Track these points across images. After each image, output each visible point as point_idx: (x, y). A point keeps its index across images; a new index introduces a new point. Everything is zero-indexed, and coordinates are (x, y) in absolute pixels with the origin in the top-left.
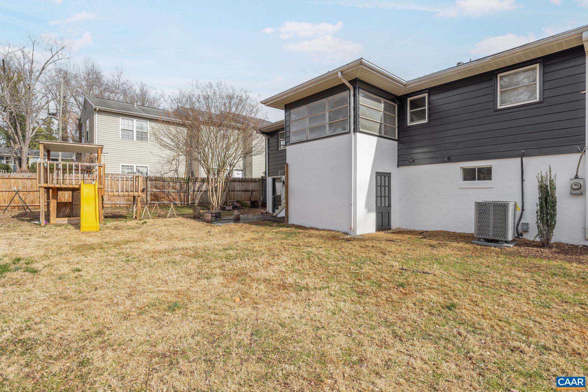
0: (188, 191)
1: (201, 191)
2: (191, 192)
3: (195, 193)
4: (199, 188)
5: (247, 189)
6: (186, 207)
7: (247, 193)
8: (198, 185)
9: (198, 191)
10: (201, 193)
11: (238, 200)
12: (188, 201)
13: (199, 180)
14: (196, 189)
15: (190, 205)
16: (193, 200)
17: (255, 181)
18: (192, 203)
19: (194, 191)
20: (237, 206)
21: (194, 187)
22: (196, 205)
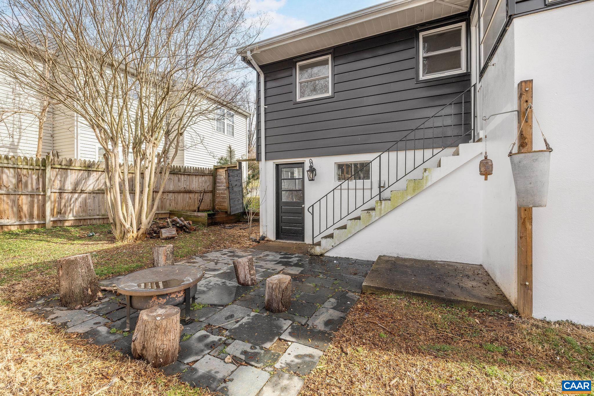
0: (44, 191)
1: (82, 192)
2: (52, 194)
3: (66, 196)
4: (77, 184)
5: (188, 188)
6: (37, 232)
7: (187, 196)
8: (72, 177)
9: (74, 191)
10: (83, 196)
11: (171, 208)
12: (44, 217)
13: (77, 165)
14: (69, 187)
15: (49, 225)
16: (59, 213)
17: (199, 173)
18: (54, 222)
19: (61, 192)
20: (185, 226)
21: (63, 182)
22: (67, 224)
